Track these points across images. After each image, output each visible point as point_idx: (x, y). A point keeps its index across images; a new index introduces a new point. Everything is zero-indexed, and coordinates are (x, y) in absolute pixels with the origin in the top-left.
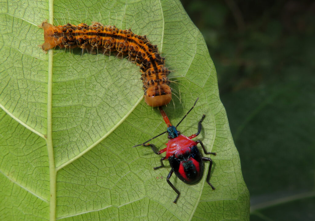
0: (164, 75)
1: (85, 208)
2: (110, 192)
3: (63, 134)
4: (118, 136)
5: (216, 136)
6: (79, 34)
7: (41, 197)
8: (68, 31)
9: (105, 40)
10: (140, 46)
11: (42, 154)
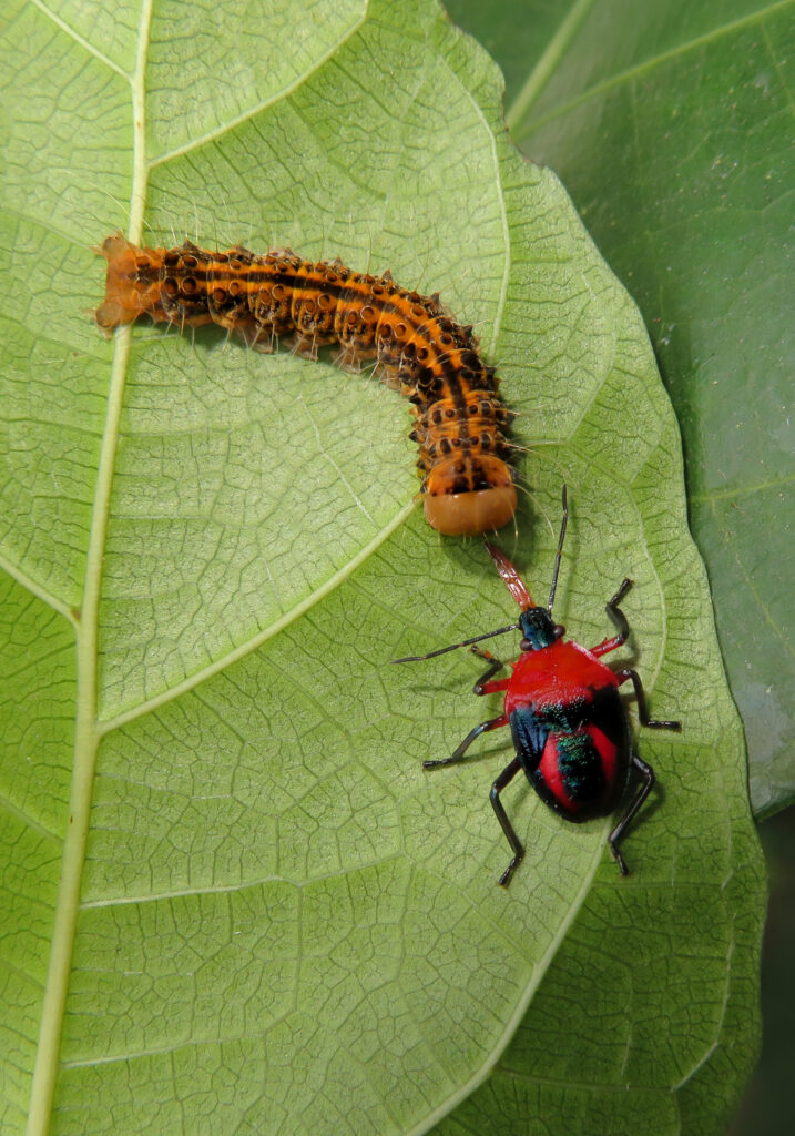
0: (489, 424)
1: (185, 876)
2: (277, 826)
3: (136, 612)
4: (320, 631)
5: (666, 658)
6: (218, 276)
7: (39, 824)
8: (181, 263)
9: (300, 301)
10: (415, 326)
11: (60, 676)
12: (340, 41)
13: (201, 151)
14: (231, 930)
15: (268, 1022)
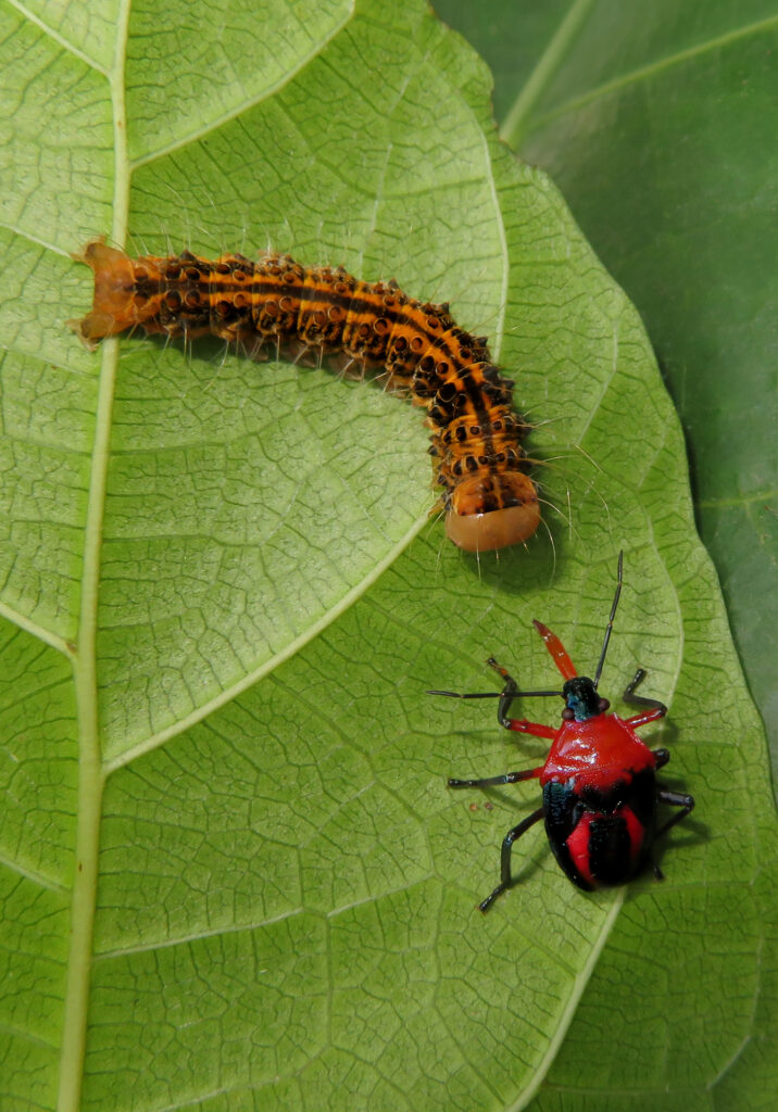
0: (512, 439)
1: (204, 917)
2: (299, 856)
3: (136, 641)
4: (335, 651)
5: (685, 661)
6: (221, 288)
7: (37, 874)
8: (183, 275)
9: (307, 314)
10: (432, 338)
11: (52, 713)
12: (328, 39)
13: (186, 152)
14: (256, 970)
15: (302, 1061)
